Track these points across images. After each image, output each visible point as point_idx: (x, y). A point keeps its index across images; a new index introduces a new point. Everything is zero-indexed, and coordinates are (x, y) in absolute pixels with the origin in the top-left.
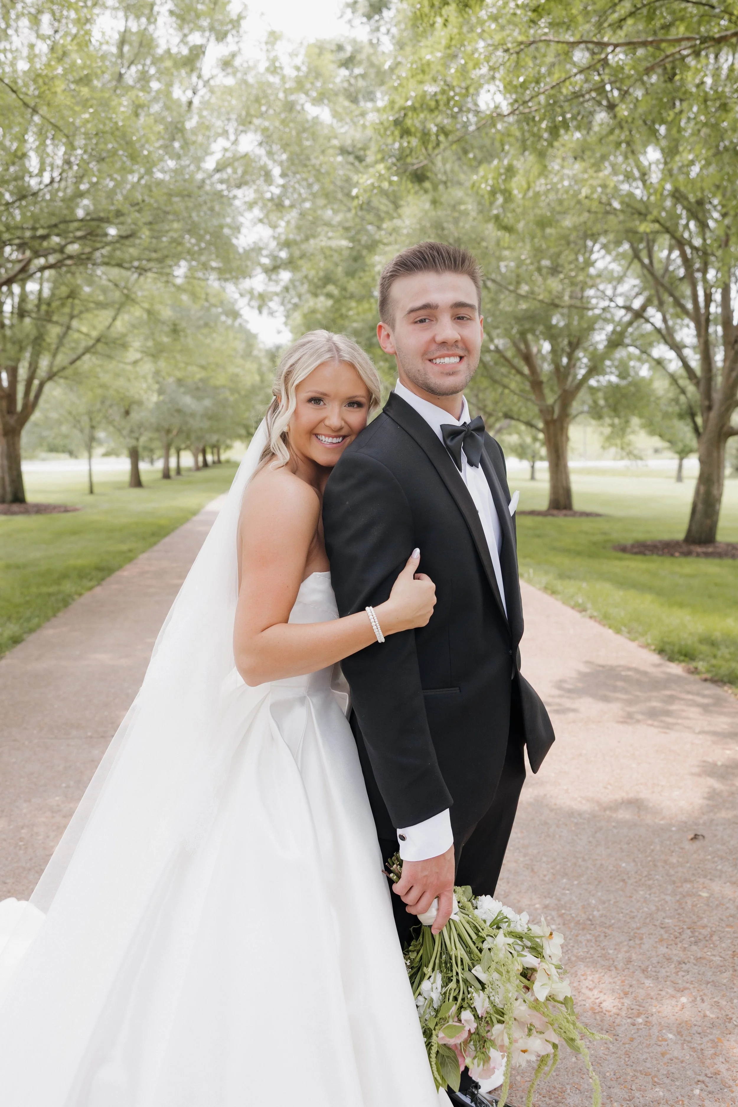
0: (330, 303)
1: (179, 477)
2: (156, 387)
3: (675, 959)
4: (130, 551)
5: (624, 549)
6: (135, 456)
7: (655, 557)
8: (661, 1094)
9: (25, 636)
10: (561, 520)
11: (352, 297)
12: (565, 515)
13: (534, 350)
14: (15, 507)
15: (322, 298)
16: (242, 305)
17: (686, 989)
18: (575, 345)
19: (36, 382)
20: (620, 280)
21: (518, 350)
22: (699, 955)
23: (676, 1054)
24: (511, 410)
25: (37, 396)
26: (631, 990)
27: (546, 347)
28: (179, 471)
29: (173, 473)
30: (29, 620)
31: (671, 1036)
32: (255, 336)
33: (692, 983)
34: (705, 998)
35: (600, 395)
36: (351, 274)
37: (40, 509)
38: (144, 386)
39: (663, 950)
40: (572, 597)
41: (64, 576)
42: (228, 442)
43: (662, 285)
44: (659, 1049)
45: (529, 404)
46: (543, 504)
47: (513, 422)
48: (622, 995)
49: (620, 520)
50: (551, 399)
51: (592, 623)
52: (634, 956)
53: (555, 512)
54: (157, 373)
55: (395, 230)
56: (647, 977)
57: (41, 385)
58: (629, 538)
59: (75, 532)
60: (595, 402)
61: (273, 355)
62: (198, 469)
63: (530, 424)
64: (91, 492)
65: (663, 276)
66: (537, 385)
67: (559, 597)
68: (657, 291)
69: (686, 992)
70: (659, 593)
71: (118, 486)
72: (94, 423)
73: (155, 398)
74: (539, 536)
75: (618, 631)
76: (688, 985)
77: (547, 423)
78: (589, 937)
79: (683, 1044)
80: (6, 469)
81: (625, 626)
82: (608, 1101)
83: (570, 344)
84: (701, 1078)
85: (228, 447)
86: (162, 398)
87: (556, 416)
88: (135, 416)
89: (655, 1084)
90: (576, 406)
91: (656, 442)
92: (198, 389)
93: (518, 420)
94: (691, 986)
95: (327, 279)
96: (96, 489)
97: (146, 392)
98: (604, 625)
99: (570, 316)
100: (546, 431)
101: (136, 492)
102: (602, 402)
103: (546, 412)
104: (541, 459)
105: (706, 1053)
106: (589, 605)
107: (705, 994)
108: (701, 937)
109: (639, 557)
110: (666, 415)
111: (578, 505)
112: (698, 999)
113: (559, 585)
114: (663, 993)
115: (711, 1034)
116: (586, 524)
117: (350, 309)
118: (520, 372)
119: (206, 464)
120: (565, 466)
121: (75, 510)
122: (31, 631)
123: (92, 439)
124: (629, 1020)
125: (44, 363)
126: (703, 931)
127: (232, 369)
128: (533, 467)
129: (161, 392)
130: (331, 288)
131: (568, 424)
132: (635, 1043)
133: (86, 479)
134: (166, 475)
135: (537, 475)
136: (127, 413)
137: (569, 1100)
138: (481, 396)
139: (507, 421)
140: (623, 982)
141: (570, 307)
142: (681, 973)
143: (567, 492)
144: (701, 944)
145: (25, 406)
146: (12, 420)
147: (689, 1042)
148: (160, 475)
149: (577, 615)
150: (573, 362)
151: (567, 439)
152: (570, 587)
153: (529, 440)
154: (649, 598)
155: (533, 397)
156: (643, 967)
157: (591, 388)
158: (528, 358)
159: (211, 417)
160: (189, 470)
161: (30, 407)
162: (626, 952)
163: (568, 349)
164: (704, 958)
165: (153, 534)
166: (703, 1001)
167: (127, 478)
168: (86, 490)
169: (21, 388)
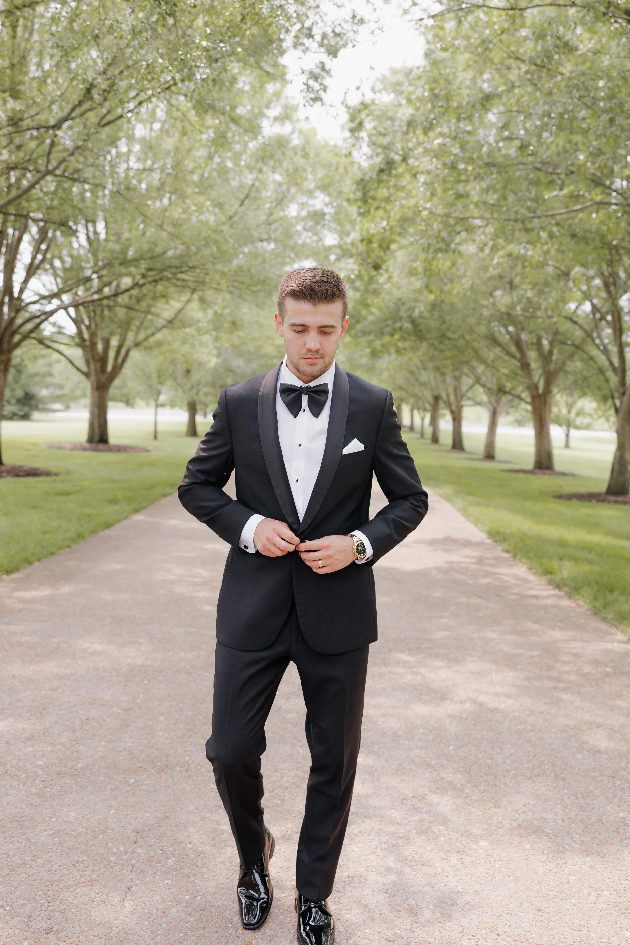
2: (215, 351)
5: (560, 497)
6: (193, 409)
10: (543, 477)
14: (101, 446)
19: (124, 350)
24: (505, 386)
25: (124, 360)
37: (120, 449)
38: (206, 351)
45: (520, 379)
50: (537, 376)
53: (537, 471)
57: (128, 352)
59: (152, 465)
63: (521, 399)
64: (156, 438)
66: (525, 364)
71: (175, 435)
72: (162, 380)
73: (214, 361)
80: (96, 416)
86: (220, 361)
87: (541, 391)
88: (195, 377)
90: (558, 385)
96: (159, 436)
97: (207, 356)
100: (533, 404)
103: (533, 387)
111: (557, 466)
118: (513, 356)
120: (547, 433)
121: (147, 451)
123: (159, 393)
125: (130, 336)
128: (567, 435)
129: (219, 356)
131: (551, 398)
133: (152, 428)
136: (188, 372)
143: (548, 455)
145: (114, 368)
146: (103, 378)
151: (550, 412)
158: (518, 344)
161: (118, 368)
167: (184, 428)
168: (152, 436)
169: (112, 354)
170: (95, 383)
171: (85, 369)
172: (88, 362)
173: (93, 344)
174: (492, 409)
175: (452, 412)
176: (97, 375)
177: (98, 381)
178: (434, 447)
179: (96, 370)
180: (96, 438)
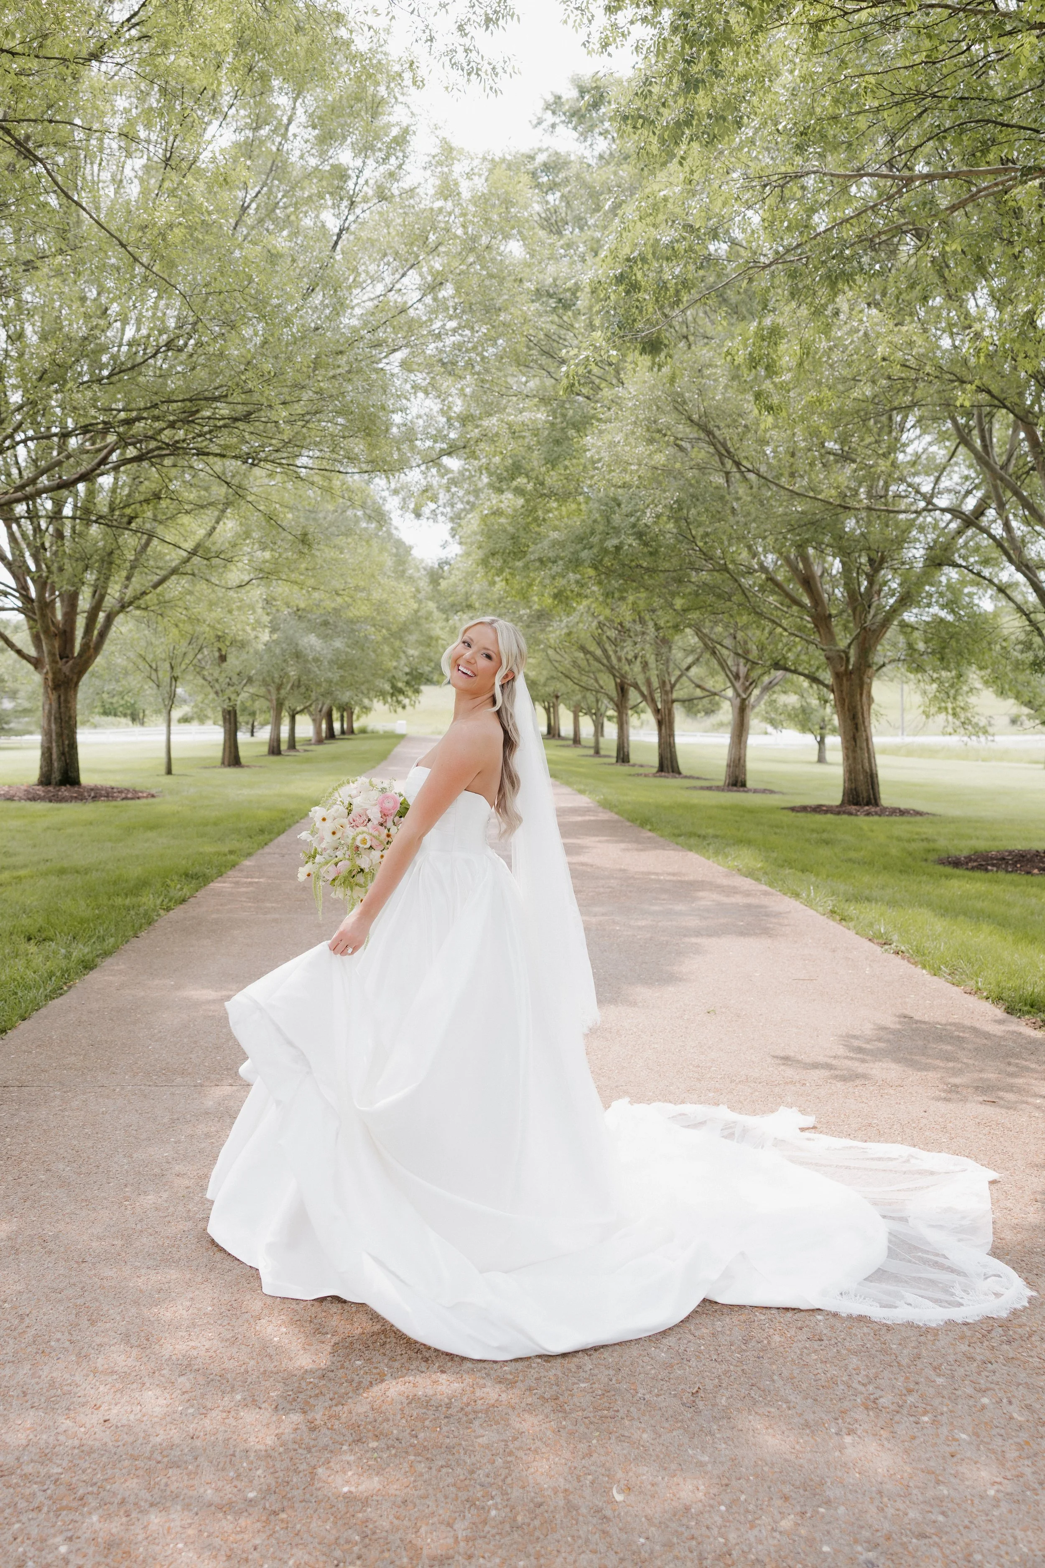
0: (521, 501)
1: (293, 753)
2: (266, 619)
3: (978, 1358)
4: (231, 852)
5: (956, 863)
6: (231, 722)
7: (1001, 875)
8: (946, 1492)
9: (98, 960)
10: (862, 821)
11: (552, 494)
12: (868, 814)
13: (817, 570)
14: (64, 791)
15: (509, 495)
16: (392, 504)
17: (988, 1389)
18: (876, 564)
19: (102, 616)
20: (941, 470)
21: (794, 569)
22: (1011, 1356)
23: (968, 1454)
24: (785, 658)
25: (103, 635)
26: (917, 1387)
27: (837, 566)
28: (292, 744)
29: (284, 747)
30: (101, 939)
31: (964, 1436)
32: (408, 550)
33: (997, 1384)
34: (1013, 1400)
35: (916, 634)
36: (552, 462)
37: (98, 794)
38: (251, 619)
39: (964, 1348)
40: (871, 925)
41: (142, 884)
42: (366, 701)
43: (1002, 479)
44: (948, 1449)
45: (812, 647)
46: (835, 797)
47: (789, 675)
48: (904, 1392)
49: (953, 820)
50: (843, 640)
51: (897, 960)
52: (924, 1353)
53: (853, 808)
54: (268, 602)
55: (616, 401)
56: (939, 1375)
57: (109, 620)
58: (964, 847)
59: (153, 825)
60: (910, 646)
61: (435, 576)
62: (320, 741)
63: (814, 679)
64: (169, 772)
65: (1004, 467)
66: (822, 620)
67: (851, 924)
68: (995, 487)
69: (989, 1393)
70: (1002, 923)
71: (205, 765)
72: (177, 672)
73: (265, 636)
74: (827, 842)
75: (936, 972)
76: (992, 1386)
77: (837, 676)
78: (866, 1330)
79: (978, 1446)
80: (55, 736)
81: (946, 964)
82: (878, 1496)
83: (871, 561)
84: (998, 1480)
85: (366, 709)
86: (275, 636)
87: (851, 665)
88: (234, 662)
89: (938, 1482)
90: (883, 651)
91: (1010, 706)
92: (326, 623)
93: (795, 672)
94: (997, 1387)
95: (516, 469)
96: (175, 769)
97: (254, 629)
98: (915, 964)
99: (869, 523)
100: (838, 689)
101: (232, 773)
102: (921, 646)
103: (837, 659)
104: (834, 731)
105: (1008, 1455)
106: (895, 937)
107: (1014, 1396)
108: (1016, 1337)
109: (978, 874)
110: (1018, 666)
111: (887, 798)
112: (1005, 1401)
113: (852, 909)
114: (958, 1393)
115: (1018, 1436)
116: (901, 827)
117: (549, 511)
118: (796, 602)
119: (331, 735)
120: (868, 740)
121: (150, 796)
122: (107, 954)
123: (172, 696)
124: (912, 1419)
125: (115, 589)
126: (1019, 1330)
127: (377, 595)
128: (821, 743)
129: (274, 628)
130: (521, 480)
131: (870, 678)
132: (917, 1442)
133: (163, 754)
134: (275, 749)
135: (829, 756)
136: (223, 658)
137: (828, 1493)
138: (740, 635)
139: (780, 673)
140: (907, 1378)
141: (869, 509)
142: (984, 1373)
143: (872, 779)
144: (1014, 1344)
145: (85, 647)
146: (66, 668)
147: (988, 1444)
148: (265, 749)
149: (878, 950)
150: (876, 588)
151: (870, 699)
152: (870, 912)
153: (815, 702)
154: (986, 928)
155: (816, 638)
156: (935, 1364)
157: (904, 625)
158: (808, 582)
159: (343, 664)
160: (308, 742)
161: (92, 649)
162: (914, 1348)
163: (867, 569)
164: (1017, 1359)
165: (262, 831)
166: (1010, 1403)
167: (218, 753)
168: (163, 769)
169: (81, 622)
170: (50, 676)
171: (32, 652)
172: (37, 640)
173: (46, 607)
174: (737, 702)
175: (657, 711)
176: (54, 662)
177: (56, 673)
178: (623, 769)
179: (51, 654)
180: (56, 776)
